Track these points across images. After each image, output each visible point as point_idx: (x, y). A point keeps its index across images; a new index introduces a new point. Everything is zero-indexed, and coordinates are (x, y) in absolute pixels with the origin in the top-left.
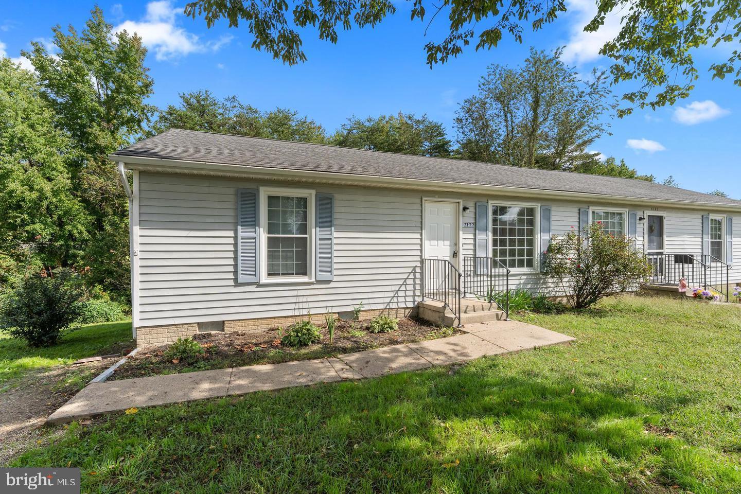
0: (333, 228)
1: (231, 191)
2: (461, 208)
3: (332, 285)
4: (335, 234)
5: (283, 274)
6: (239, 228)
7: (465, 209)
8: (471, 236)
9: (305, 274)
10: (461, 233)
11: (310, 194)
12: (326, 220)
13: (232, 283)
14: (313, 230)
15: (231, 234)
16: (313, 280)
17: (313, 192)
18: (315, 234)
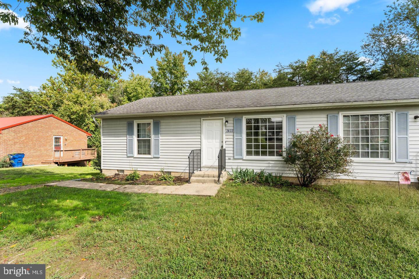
0: (159, 135)
1: (126, 123)
2: (224, 122)
3: (160, 159)
4: (160, 138)
5: (143, 154)
6: (128, 136)
7: (227, 121)
8: (232, 137)
9: (150, 154)
10: (224, 135)
11: (151, 121)
12: (157, 132)
13: (126, 156)
14: (152, 136)
15: (126, 138)
16: (152, 157)
17: (152, 120)
18: (153, 138)
